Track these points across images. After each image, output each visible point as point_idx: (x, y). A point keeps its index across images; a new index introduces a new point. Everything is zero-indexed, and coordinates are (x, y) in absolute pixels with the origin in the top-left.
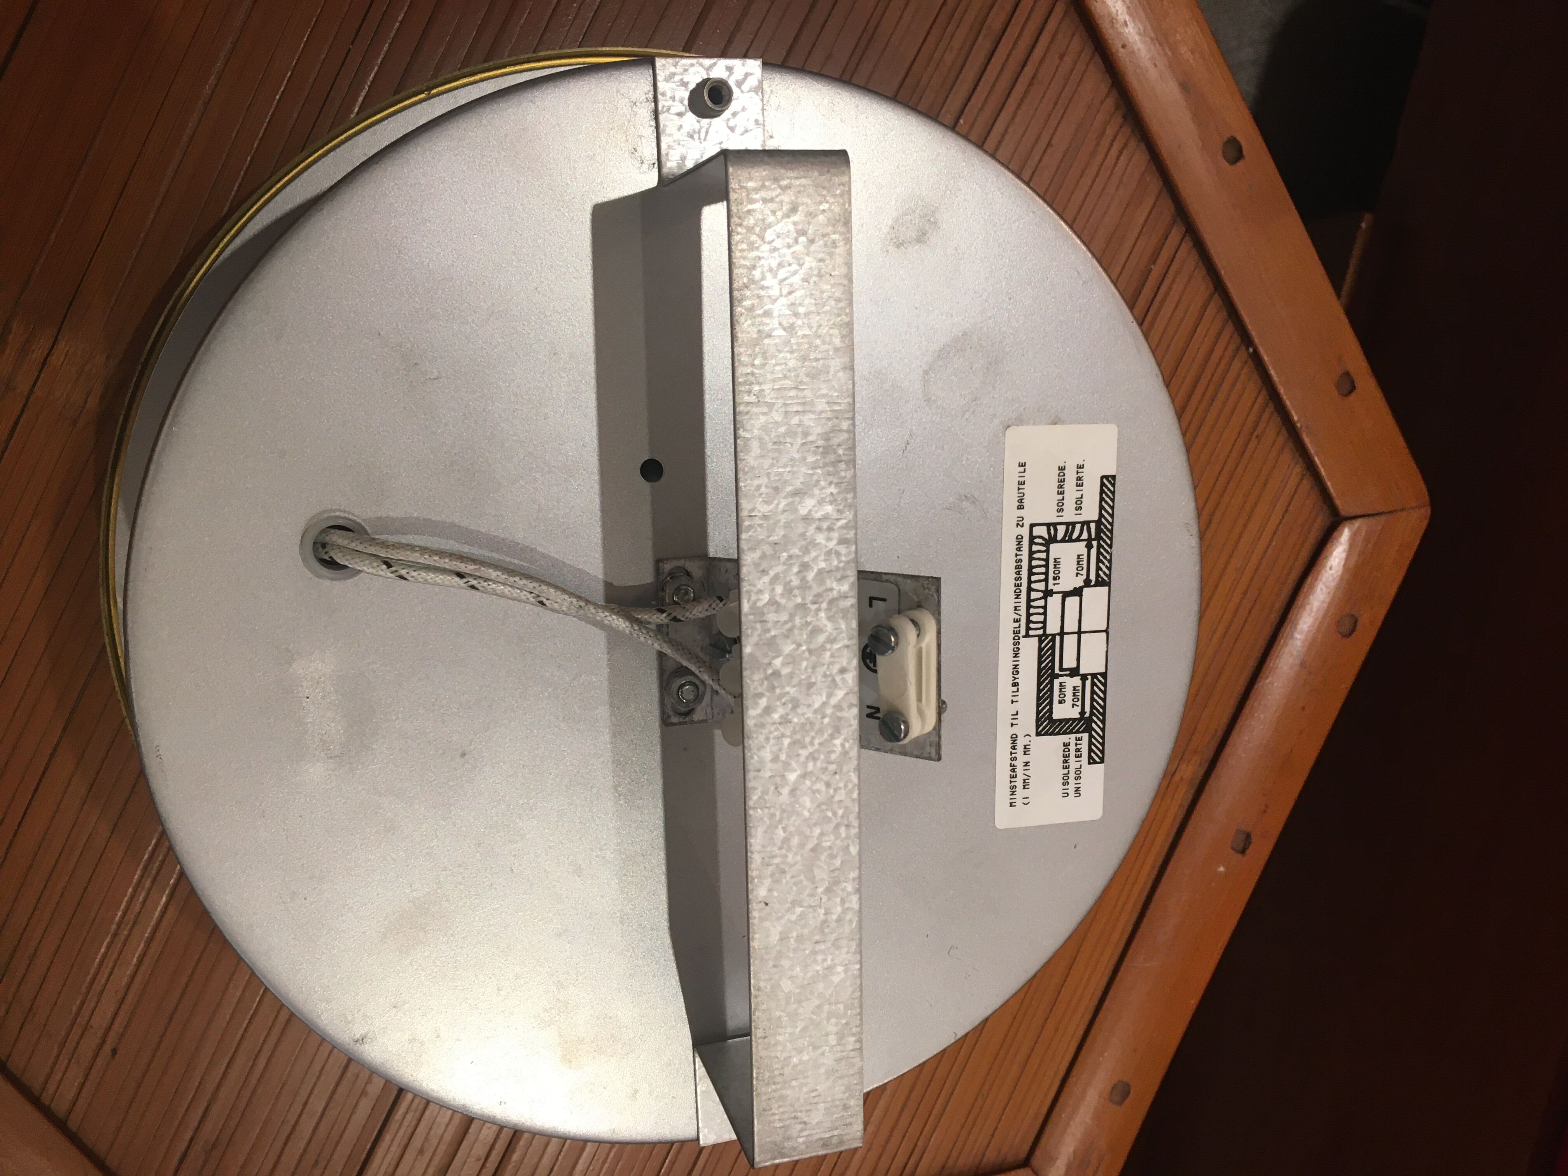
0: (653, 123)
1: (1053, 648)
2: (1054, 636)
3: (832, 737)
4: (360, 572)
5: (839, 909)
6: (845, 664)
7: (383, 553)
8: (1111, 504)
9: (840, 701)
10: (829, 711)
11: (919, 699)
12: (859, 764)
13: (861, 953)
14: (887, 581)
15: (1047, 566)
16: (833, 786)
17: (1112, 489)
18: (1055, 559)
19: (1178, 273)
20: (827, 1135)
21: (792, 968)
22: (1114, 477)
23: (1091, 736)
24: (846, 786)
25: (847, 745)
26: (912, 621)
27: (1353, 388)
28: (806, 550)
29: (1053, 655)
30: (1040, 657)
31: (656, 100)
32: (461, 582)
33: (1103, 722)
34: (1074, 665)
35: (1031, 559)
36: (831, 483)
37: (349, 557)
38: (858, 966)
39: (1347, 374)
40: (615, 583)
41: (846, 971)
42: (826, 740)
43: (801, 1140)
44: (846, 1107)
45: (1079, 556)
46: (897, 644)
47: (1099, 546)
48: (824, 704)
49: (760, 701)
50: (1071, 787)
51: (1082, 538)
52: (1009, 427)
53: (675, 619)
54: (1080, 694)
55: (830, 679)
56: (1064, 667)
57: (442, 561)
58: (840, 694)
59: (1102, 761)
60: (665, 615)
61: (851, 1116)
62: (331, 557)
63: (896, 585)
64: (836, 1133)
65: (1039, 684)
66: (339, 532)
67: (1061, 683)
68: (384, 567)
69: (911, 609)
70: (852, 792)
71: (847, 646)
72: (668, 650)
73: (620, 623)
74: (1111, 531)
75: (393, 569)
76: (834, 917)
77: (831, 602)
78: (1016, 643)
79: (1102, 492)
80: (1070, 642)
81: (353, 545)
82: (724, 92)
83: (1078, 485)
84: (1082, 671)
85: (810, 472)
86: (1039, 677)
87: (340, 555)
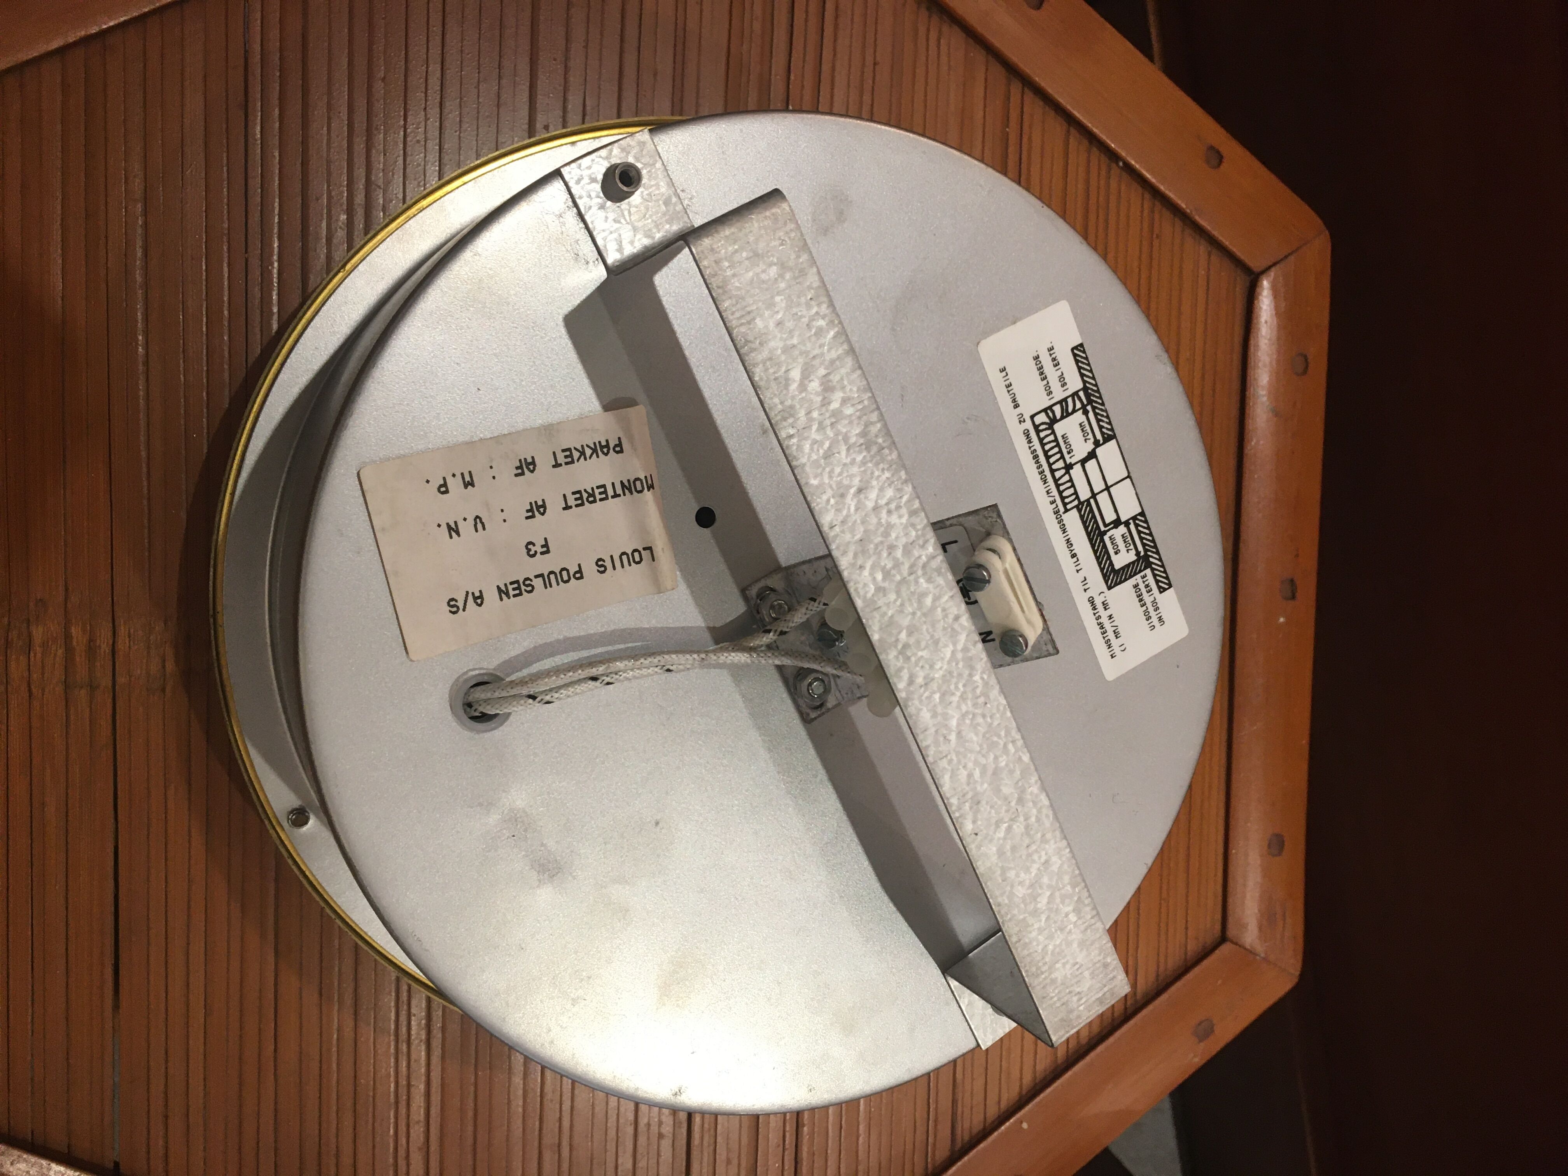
0: (582, 225)
1: (1091, 510)
2: (1088, 501)
3: (971, 675)
4: (510, 714)
5: (1034, 811)
6: (956, 613)
7: (525, 691)
8: (1088, 368)
9: (965, 644)
10: (960, 656)
11: (1023, 611)
12: (1001, 688)
13: (1065, 838)
14: (951, 525)
15: (1058, 445)
16: (988, 715)
17: (1084, 355)
18: (1063, 436)
19: (1030, 127)
20: (1100, 995)
21: (1017, 875)
22: (1081, 345)
23: (1153, 570)
24: (998, 710)
25: (985, 677)
26: (990, 550)
27: (1220, 158)
28: (886, 534)
29: (1094, 517)
30: (1084, 523)
31: (576, 205)
32: (598, 683)
33: (1158, 553)
34: (1114, 517)
35: (1043, 445)
36: (883, 470)
37: (497, 706)
38: (1068, 850)
39: (1211, 148)
40: (717, 625)
41: (1060, 858)
42: (967, 681)
43: (1081, 1008)
44: (1106, 966)
45: (1080, 424)
46: (990, 576)
47: (1094, 408)
48: (953, 652)
49: (902, 674)
50: (1155, 620)
51: (1077, 408)
52: (978, 343)
53: (782, 633)
54: (1129, 539)
55: (949, 630)
56: (1107, 522)
57: (576, 674)
58: (962, 638)
59: (1170, 586)
60: (771, 634)
61: (1113, 970)
62: (481, 712)
63: (961, 525)
64: (1106, 989)
65: (1093, 546)
66: (479, 688)
67: (1110, 537)
68: (531, 701)
69: (982, 541)
70: (1006, 713)
71: (952, 597)
72: (787, 661)
73: (740, 658)
74: (1098, 391)
75: (539, 699)
76: (1033, 819)
77: (924, 566)
78: (1060, 521)
79: (1077, 362)
80: (1103, 499)
81: (497, 695)
82: (633, 174)
83: (1055, 366)
84: (1123, 519)
85: (863, 469)
86: (1090, 540)
87: (489, 707)
